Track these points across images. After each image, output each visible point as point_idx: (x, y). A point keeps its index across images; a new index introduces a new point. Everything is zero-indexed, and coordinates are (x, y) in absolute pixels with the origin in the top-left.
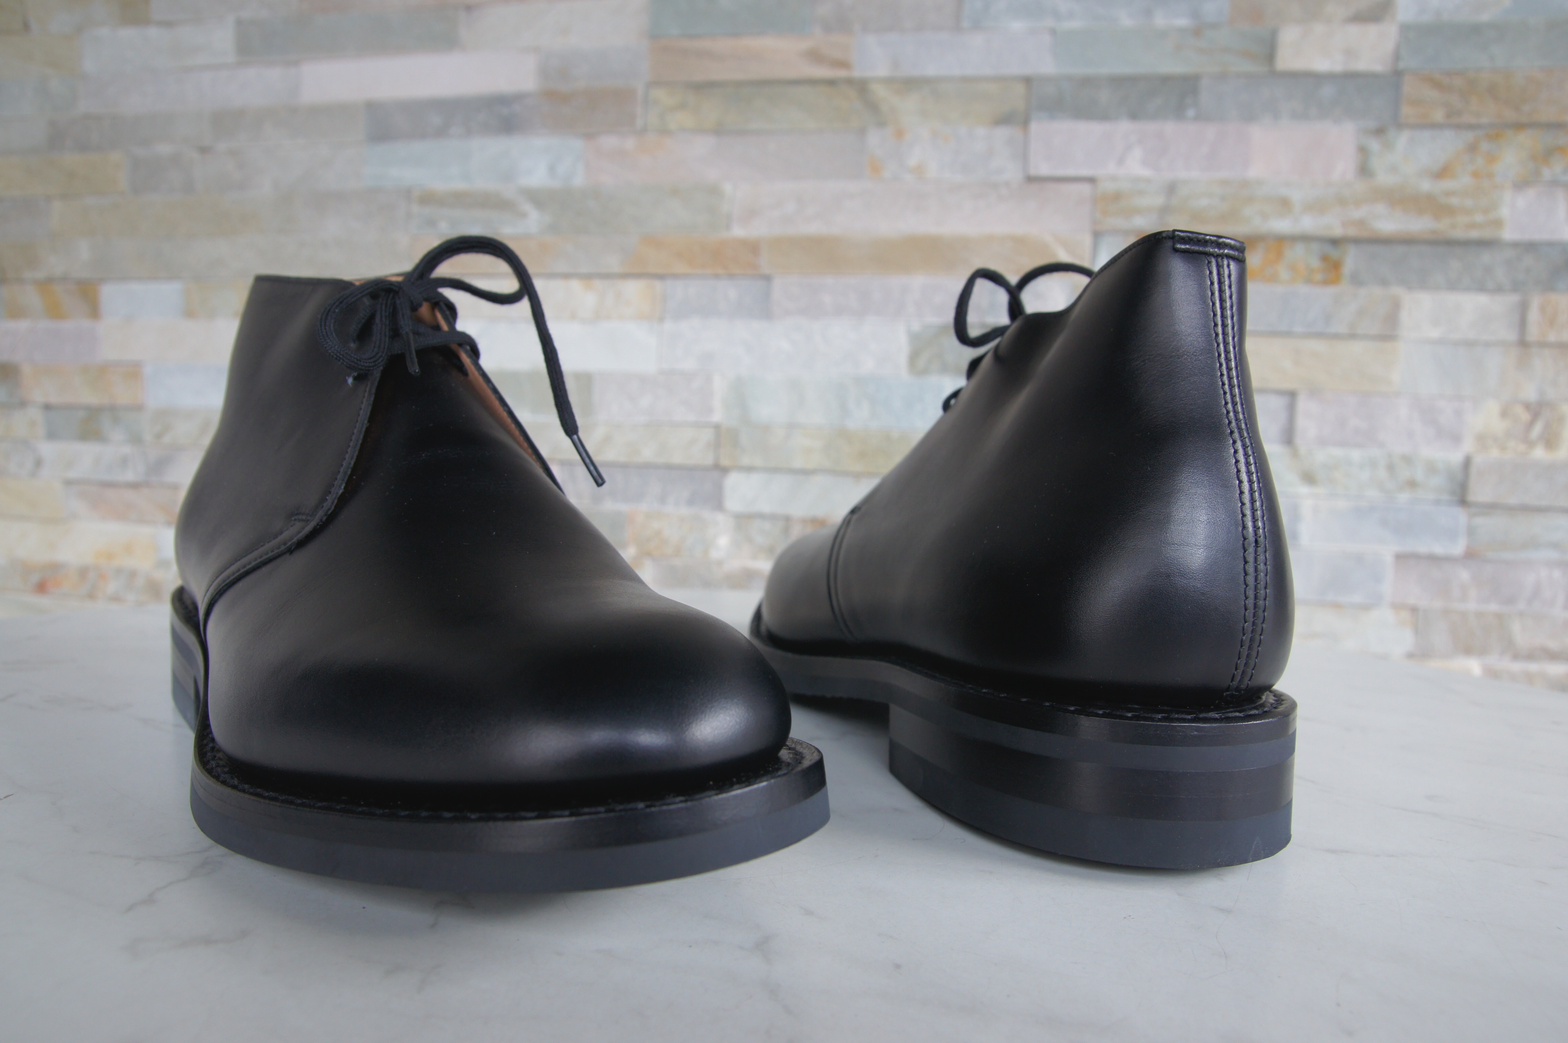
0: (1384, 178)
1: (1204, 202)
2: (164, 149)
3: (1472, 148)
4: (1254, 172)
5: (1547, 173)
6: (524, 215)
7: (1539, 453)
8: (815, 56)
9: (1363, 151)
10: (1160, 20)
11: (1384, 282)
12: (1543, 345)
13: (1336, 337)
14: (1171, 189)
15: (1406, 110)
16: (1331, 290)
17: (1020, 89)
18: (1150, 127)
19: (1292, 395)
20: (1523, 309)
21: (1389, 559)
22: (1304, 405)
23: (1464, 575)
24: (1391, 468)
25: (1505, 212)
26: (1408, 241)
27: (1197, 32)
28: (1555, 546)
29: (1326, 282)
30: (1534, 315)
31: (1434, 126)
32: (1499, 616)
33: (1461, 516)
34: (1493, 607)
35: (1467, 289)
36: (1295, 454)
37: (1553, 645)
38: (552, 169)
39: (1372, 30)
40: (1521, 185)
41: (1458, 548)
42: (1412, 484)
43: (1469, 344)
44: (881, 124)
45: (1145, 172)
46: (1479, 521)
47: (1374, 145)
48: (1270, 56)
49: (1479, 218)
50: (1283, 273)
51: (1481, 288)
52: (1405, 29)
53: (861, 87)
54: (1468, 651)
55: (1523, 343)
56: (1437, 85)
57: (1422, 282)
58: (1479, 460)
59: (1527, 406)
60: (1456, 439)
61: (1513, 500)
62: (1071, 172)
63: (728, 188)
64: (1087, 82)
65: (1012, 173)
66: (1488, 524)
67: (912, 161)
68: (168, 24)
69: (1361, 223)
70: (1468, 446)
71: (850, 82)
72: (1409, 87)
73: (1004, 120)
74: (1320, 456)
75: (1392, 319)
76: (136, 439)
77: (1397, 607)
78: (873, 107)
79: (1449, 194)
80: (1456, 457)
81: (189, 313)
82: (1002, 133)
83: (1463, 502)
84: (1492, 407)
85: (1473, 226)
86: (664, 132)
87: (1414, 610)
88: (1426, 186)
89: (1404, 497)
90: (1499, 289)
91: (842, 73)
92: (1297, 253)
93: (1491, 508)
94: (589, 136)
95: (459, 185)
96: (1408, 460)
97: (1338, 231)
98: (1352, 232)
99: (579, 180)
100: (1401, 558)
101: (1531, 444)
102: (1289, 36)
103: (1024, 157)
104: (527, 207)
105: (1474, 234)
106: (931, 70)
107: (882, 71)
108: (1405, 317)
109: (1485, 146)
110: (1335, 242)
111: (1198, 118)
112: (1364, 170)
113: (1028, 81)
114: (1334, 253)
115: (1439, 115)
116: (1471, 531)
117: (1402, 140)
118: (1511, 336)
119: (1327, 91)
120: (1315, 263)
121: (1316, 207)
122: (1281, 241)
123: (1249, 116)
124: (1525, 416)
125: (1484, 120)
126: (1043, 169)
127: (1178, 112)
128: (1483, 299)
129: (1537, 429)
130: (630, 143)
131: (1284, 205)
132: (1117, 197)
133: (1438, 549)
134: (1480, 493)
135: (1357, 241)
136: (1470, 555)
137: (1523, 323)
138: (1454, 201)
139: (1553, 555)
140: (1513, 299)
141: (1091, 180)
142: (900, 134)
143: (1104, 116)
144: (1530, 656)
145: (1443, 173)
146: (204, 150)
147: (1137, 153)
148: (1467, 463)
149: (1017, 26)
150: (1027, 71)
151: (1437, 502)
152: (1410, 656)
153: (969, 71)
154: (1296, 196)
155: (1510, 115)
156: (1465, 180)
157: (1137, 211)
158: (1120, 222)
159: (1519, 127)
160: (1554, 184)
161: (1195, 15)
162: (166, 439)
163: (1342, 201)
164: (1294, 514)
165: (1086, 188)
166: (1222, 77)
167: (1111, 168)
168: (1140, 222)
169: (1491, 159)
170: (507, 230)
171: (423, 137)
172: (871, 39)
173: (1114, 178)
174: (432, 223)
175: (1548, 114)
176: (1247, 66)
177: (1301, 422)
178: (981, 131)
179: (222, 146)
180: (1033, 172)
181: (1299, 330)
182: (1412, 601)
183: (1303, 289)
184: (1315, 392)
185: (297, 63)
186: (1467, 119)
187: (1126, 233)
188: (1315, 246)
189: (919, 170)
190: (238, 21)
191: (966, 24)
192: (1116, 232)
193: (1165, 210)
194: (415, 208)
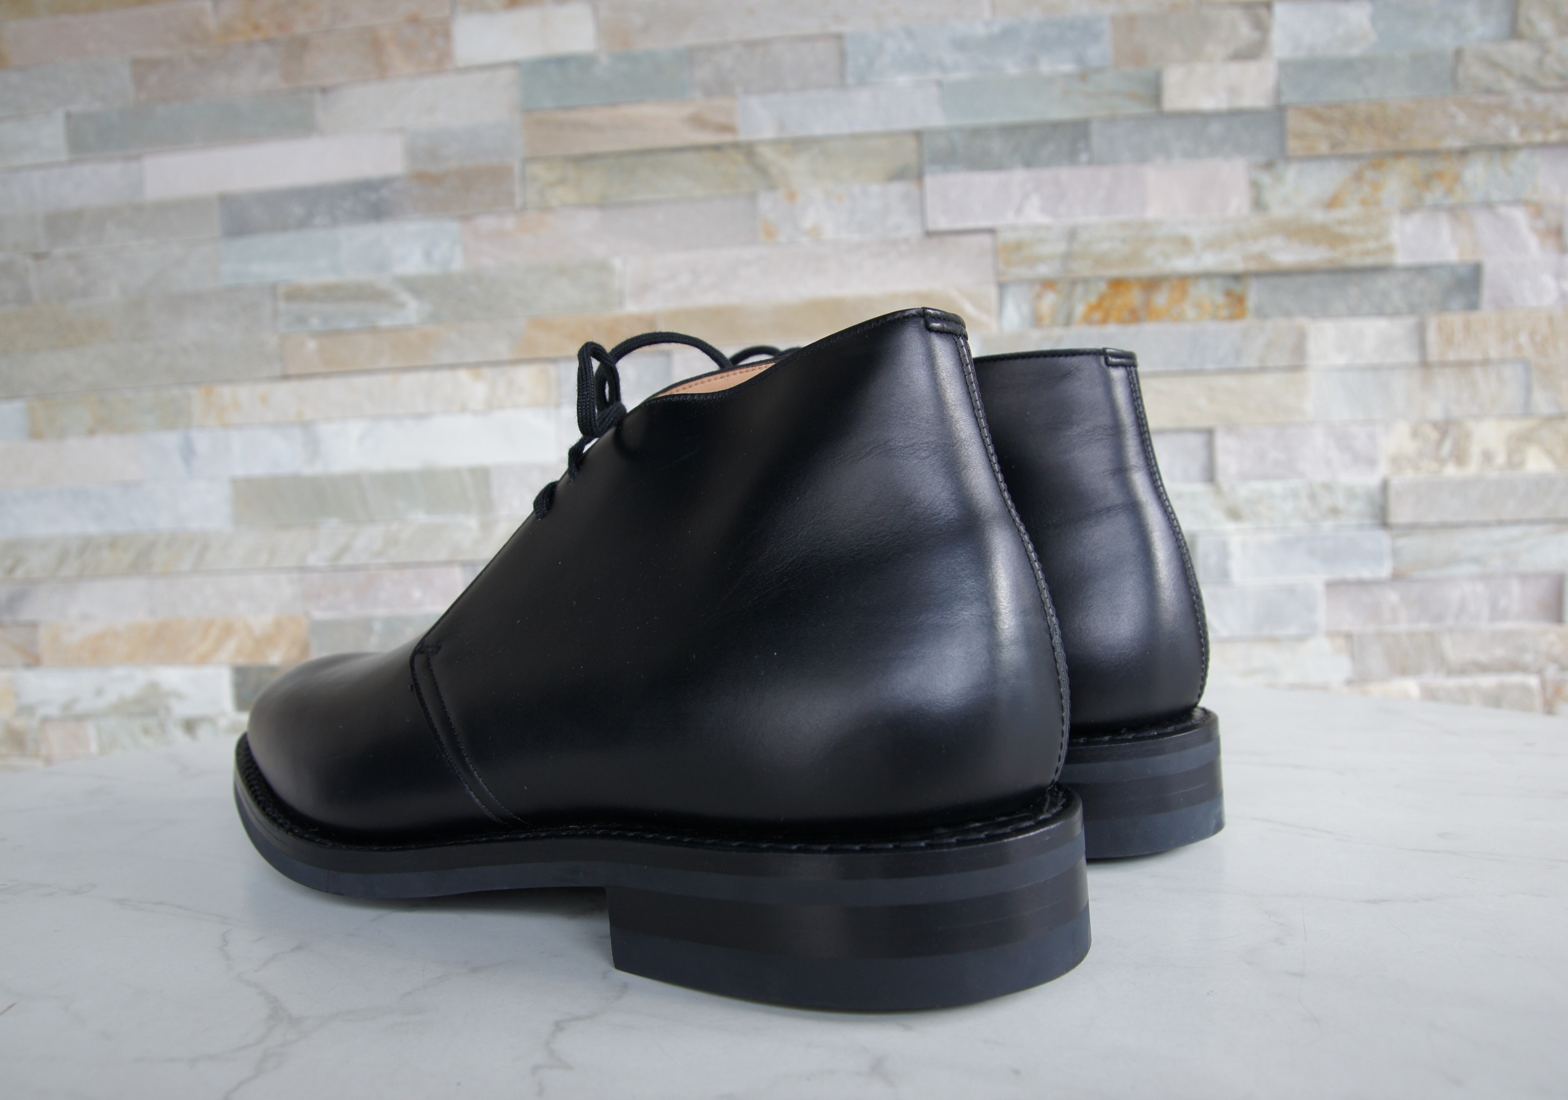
0: (1278, 212)
1: (1106, 246)
3: (1358, 177)
4: (1151, 213)
5: (1429, 198)
6: (402, 305)
7: (1451, 471)
8: (698, 122)
9: (1255, 185)
10: (1046, 67)
11: (1287, 314)
12: (1444, 364)
13: (1248, 371)
14: (1072, 234)
15: (1293, 145)
16: (1238, 325)
17: (911, 143)
18: (1046, 174)
19: (1209, 433)
20: (1421, 330)
21: (1320, 588)
22: (1222, 441)
23: (1392, 597)
24: (1312, 497)
25: (1395, 237)
26: (1307, 271)
27: (1083, 76)
28: (1475, 560)
29: (1232, 318)
30: (1432, 336)
31: (1320, 158)
32: (1430, 635)
33: (1383, 539)
34: (1424, 626)
35: (1368, 314)
36: (1218, 491)
37: (1483, 657)
38: (428, 255)
39: (1252, 68)
40: (1407, 210)
41: (1385, 571)
42: (1335, 511)
43: (1375, 368)
44: (772, 187)
45: (1045, 220)
46: (1402, 542)
47: (1265, 179)
48: (1156, 97)
49: (1372, 245)
50: (1190, 312)
51: (1380, 313)
52: (1283, 65)
53: (748, 150)
54: (1404, 671)
55: (1425, 364)
56: (1319, 118)
57: (1325, 312)
58: (1396, 482)
59: (1435, 425)
60: (1372, 462)
61: (1432, 519)
62: (970, 224)
63: (617, 263)
64: (977, 132)
65: (911, 229)
66: (1412, 545)
67: (807, 223)
69: (1261, 256)
70: (1383, 469)
71: (736, 146)
72: (1293, 121)
73: (898, 175)
74: (1243, 491)
75: (1299, 350)
77: (1332, 635)
78: (762, 170)
79: (1341, 222)
80: (1373, 480)
81: (35, 434)
82: (897, 188)
83: (1385, 524)
84: (1403, 428)
85: (1367, 253)
86: (545, 209)
87: (1348, 636)
88: (1319, 216)
89: (1327, 525)
90: (1396, 313)
91: (727, 138)
92: (1201, 291)
93: (1412, 528)
94: (465, 218)
95: (329, 278)
96: (1328, 487)
97: (1239, 266)
98: (1253, 266)
99: (458, 265)
100: (1332, 586)
101: (1442, 462)
102: (1173, 77)
103: (921, 211)
104: (405, 297)
105: (1369, 261)
106: (819, 130)
107: (769, 133)
108: (1313, 348)
109: (1369, 175)
110: (1237, 277)
111: (1090, 162)
112: (1258, 204)
113: (918, 134)
114: (1237, 288)
115: (1323, 147)
116: (1395, 553)
117: (1291, 173)
118: (1412, 357)
119: (1215, 129)
120: (1220, 299)
121: (1216, 244)
122: (1184, 280)
123: (1142, 158)
124: (1434, 435)
125: (1367, 149)
126: (943, 223)
127: (1072, 158)
128: (1382, 324)
129: (1447, 447)
130: (510, 223)
131: (1184, 243)
132: (1019, 246)
133: (1366, 574)
134: (1400, 514)
135: (1258, 275)
136: (1397, 577)
137: (1422, 345)
138: (1347, 230)
139: (1474, 569)
140: (1410, 321)
141: (991, 231)
142: (792, 196)
143: (998, 167)
144: (1463, 670)
145: (1332, 203)
146: (38, 256)
147: (1035, 201)
148: (1385, 486)
149: (903, 80)
150: (917, 125)
151: (1360, 527)
152: (1349, 682)
153: (858, 129)
154: (1195, 234)
155: (1388, 144)
156: (1351, 210)
157: (1040, 259)
158: (1024, 272)
159: (1398, 155)
160: (1436, 208)
161: (1080, 60)
162: (19, 573)
163: (1240, 237)
164: (1224, 552)
165: (986, 239)
166: (1112, 120)
167: (1010, 218)
168: (1044, 270)
169: (1376, 186)
170: (385, 322)
171: (284, 228)
172: (754, 103)
173: (1014, 228)
174: (301, 320)
175: (1423, 142)
176: (1136, 109)
177: (1222, 459)
178: (875, 188)
179: (59, 251)
180: (931, 227)
181: (1210, 366)
182: (1345, 627)
183: (1212, 326)
184: (1232, 428)
185: (138, 158)
186: (1350, 149)
187: (1031, 282)
188: (1218, 283)
189: (815, 232)
190: (69, 116)
191: (850, 80)
192: (1020, 282)
193: (1068, 257)
194: (283, 306)
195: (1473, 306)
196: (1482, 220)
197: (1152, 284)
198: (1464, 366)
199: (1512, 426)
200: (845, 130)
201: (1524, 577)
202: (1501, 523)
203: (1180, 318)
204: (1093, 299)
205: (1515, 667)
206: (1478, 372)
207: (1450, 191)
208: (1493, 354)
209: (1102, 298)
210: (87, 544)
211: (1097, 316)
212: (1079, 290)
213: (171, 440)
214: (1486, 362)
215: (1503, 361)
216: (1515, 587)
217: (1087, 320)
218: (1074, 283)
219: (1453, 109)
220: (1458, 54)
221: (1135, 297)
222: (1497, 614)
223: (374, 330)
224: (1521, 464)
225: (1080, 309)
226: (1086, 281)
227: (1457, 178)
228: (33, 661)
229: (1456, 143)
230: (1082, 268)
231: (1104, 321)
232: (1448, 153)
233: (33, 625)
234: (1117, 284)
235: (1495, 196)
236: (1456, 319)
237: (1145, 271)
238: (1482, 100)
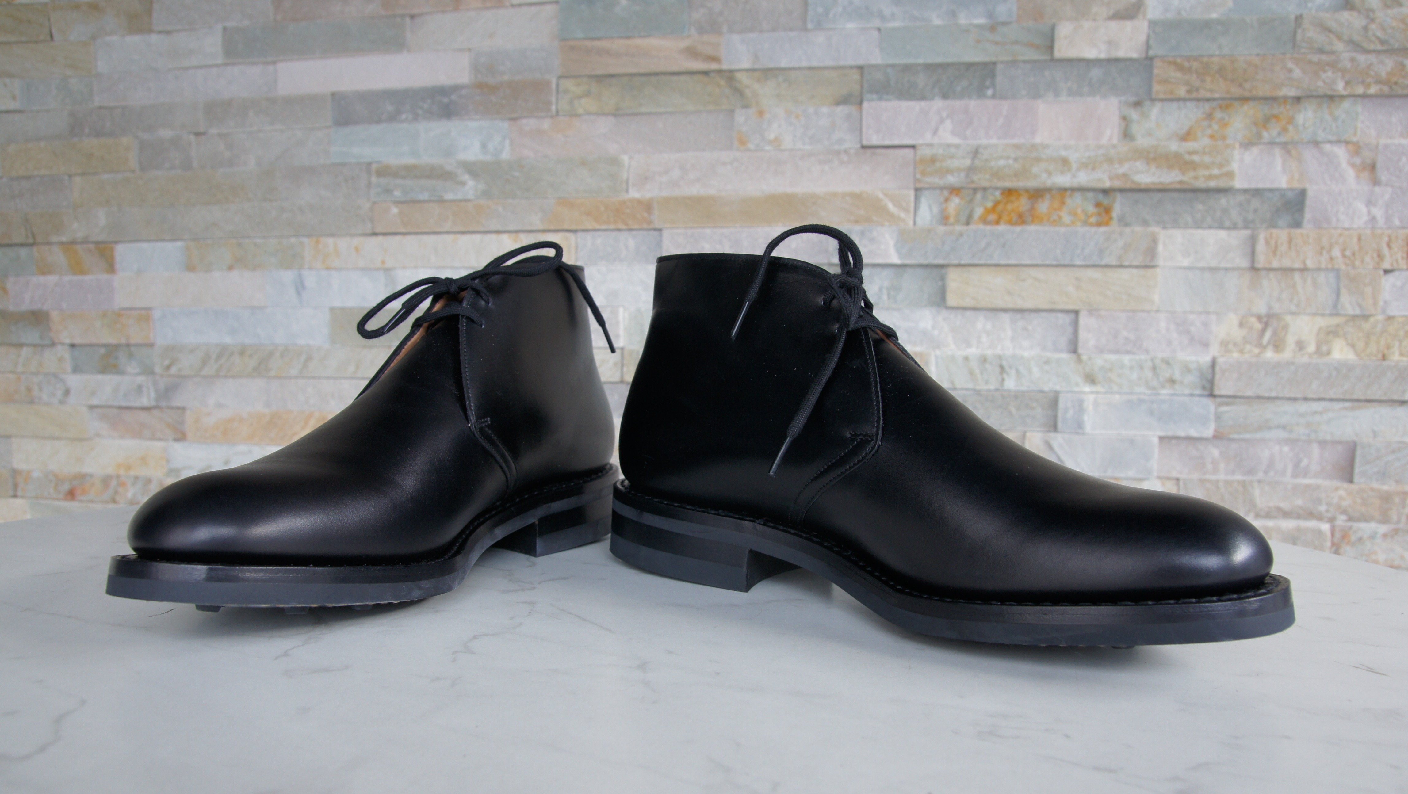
0: (1142, 141)
1: (1001, 163)
2: (166, 133)
3: (1209, 116)
4: (1038, 140)
5: (1266, 136)
6: (463, 184)
7: (1269, 354)
8: (692, 52)
9: (1125, 119)
10: (963, 20)
11: (1145, 223)
12: (1269, 270)
13: (1108, 267)
14: (976, 153)
15: (1157, 88)
16: (1103, 230)
17: (855, 75)
18: (958, 104)
19: (1076, 313)
20: (1253, 240)
21: (1156, 440)
22: (1085, 321)
23: (1214, 452)
24: (1154, 368)
25: (1235, 166)
26: (1162, 190)
27: (993, 28)
28: (1284, 427)
29: (1099, 224)
30: (1261, 247)
31: (1179, 100)
32: (1243, 484)
33: (1210, 406)
34: (1239, 477)
35: (1210, 227)
36: (1079, 360)
37: (1285, 505)
38: (484, 146)
39: (1128, 24)
40: (1247, 144)
41: (1209, 432)
43: (1213, 270)
44: (745, 106)
45: (956, 141)
46: (1224, 410)
47: (1134, 114)
48: (1051, 48)
49: (1216, 171)
50: (1066, 219)
51: (1221, 225)
52: (1153, 24)
53: (729, 76)
55: (1253, 269)
56: (1180, 68)
57: (1175, 223)
58: (1221, 360)
59: (1259, 318)
60: (1206, 345)
61: (1249, 393)
62: (896, 142)
63: (625, 158)
64: (907, 68)
65: (851, 143)
66: (1232, 412)
67: (771, 135)
68: (168, 33)
69: (1125, 175)
70: (1214, 350)
71: (720, 72)
72: (1159, 69)
73: (843, 100)
74: (1099, 361)
75: (1151, 252)
76: (148, 371)
77: (1164, 479)
78: (739, 92)
79: (1192, 153)
80: (1205, 359)
81: (190, 268)
82: (842, 111)
83: (1212, 395)
84: (1233, 319)
85: (1211, 177)
86: (574, 115)
87: (1177, 481)
88: (1174, 146)
89: (1165, 392)
90: (1234, 227)
91: (714, 66)
92: (1076, 201)
93: (1233, 399)
94: (513, 120)
95: (411, 161)
96: (1167, 362)
97: (1107, 184)
98: (1117, 184)
99: (506, 155)
100: (1164, 440)
101: (1264, 348)
102: (1064, 30)
103: (859, 130)
104: (466, 177)
105: (1212, 184)
106: (783, 64)
107: (746, 64)
108: (1161, 250)
109: (1218, 114)
110: (1105, 192)
111: (993, 97)
112: (1127, 135)
113: (861, 68)
114: (1105, 201)
115: (1182, 91)
116: (1218, 417)
117: (1155, 111)
118: (1245, 263)
119: (1096, 73)
120: (1091, 209)
121: (1086, 165)
122: (1064, 192)
123: (1036, 95)
124: (1259, 326)
125: (1217, 95)
126: (875, 141)
127: (980, 93)
128: (1222, 234)
129: (1268, 334)
130: (546, 124)
131: (1064, 164)
132: (933, 160)
133: (1193, 433)
134: (1224, 387)
135: (1121, 190)
136: (1218, 436)
137: (1253, 253)
138: (1196, 158)
139: (1283, 434)
140: (1247, 232)
141: (913, 147)
142: (761, 113)
143: (921, 97)
144: (1270, 515)
145: (1187, 136)
146: (198, 134)
147: (948, 124)
148: (1213, 363)
149: (851, 26)
150: (860, 62)
151: (1192, 395)
153: (815, 63)
154: (1073, 156)
155: (1235, 91)
156: (1204, 142)
157: (949, 171)
158: (936, 180)
159: (1244, 100)
160: (1272, 143)
161: (990, 15)
162: (174, 370)
163: (1109, 160)
164: (1080, 408)
165: (909, 152)
166: (1014, 63)
167: (928, 138)
168: (951, 179)
169: (1224, 125)
170: (449, 196)
171: (379, 121)
172: (736, 38)
173: (930, 145)
174: (388, 191)
175: (1264, 90)
176: (1033, 55)
177: (1082, 335)
178: (825, 110)
179: (213, 131)
180: (865, 143)
181: (1078, 262)
182: (1174, 474)
183: (1082, 230)
184: (1093, 311)
185: (274, 63)
186: (1203, 94)
187: (942, 189)
188: (1090, 195)
189: (777, 142)
190: (225, 29)
191: (810, 26)
192: (933, 188)
193: (971, 169)
194: (374, 179)
195: (1297, 224)
196: (1309, 154)
197: (1037, 194)
198: (1287, 271)
199: (1322, 322)
200: (805, 64)
201: (1323, 444)
202: (1306, 399)
203: (1058, 222)
204: (989, 205)
205: (1311, 515)
206: (1297, 276)
207: (1285, 130)
208: (1309, 264)
209: (997, 203)
210: (224, 351)
211: (992, 217)
212: (979, 196)
213: (288, 276)
214: (1304, 270)
215: (1319, 269)
216: (1316, 450)
217: (984, 220)
218: (975, 190)
219: (1290, 65)
220: (1299, 19)
221: (1023, 204)
222: (1299, 471)
223: (441, 201)
224: (1328, 353)
225: (979, 211)
226: (985, 189)
227: (1291, 120)
228: (181, 437)
229: (1292, 92)
230: (982, 179)
231: (997, 223)
232: (1285, 99)
233: (183, 409)
234: (1009, 192)
235: (1321, 136)
236: (1281, 234)
237: (1032, 184)
238: (1315, 58)
